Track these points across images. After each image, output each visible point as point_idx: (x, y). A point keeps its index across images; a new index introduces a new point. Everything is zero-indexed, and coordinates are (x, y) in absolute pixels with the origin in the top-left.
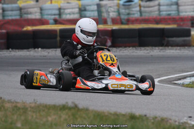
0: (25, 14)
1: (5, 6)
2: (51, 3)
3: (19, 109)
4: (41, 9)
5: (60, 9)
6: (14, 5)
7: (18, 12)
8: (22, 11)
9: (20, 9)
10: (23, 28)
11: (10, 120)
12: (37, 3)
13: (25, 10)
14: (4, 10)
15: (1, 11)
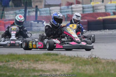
0: (96, 10)
1: (84, 6)
2: (111, 3)
3: (110, 63)
4: (105, 7)
6: (89, 5)
7: (92, 9)
8: (94, 8)
9: (93, 7)
10: (97, 18)
11: (107, 69)
12: (103, 3)
13: (96, 8)
14: (83, 8)
15: (81, 9)
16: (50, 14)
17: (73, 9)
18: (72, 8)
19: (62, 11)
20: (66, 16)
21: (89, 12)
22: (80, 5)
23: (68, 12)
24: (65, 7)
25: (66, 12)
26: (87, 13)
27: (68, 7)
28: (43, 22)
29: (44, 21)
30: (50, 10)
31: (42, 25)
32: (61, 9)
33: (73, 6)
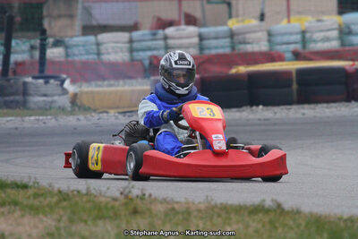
0: (240, 43)
1: (204, 30)
2: (289, 21)
4: (270, 34)
5: (303, 33)
6: (222, 29)
7: (227, 41)
8: (236, 38)
9: (232, 35)
10: (231, 68)
12: (263, 24)
13: (241, 37)
14: (201, 38)
15: (196, 40)
16: (99, 54)
17: (171, 42)
18: (166, 38)
19: (136, 45)
20: (147, 63)
21: (221, 51)
22: (192, 29)
23: (155, 49)
24: (144, 35)
25: (149, 49)
26: (213, 52)
27: (154, 34)
28: (63, 82)
29: (64, 76)
30: (98, 44)
31: (60, 88)
32: (131, 41)
33: (170, 31)
